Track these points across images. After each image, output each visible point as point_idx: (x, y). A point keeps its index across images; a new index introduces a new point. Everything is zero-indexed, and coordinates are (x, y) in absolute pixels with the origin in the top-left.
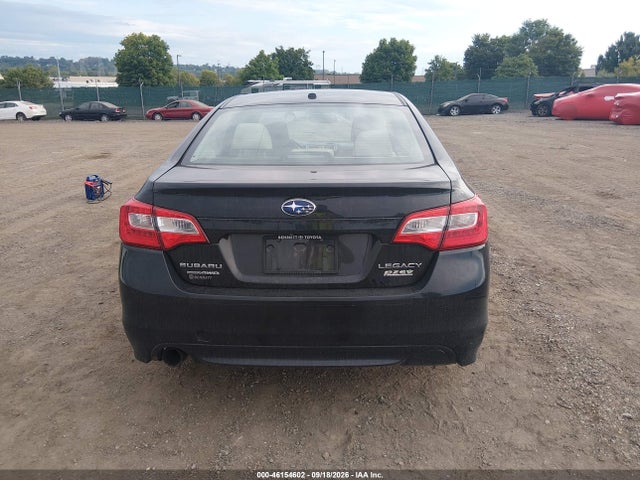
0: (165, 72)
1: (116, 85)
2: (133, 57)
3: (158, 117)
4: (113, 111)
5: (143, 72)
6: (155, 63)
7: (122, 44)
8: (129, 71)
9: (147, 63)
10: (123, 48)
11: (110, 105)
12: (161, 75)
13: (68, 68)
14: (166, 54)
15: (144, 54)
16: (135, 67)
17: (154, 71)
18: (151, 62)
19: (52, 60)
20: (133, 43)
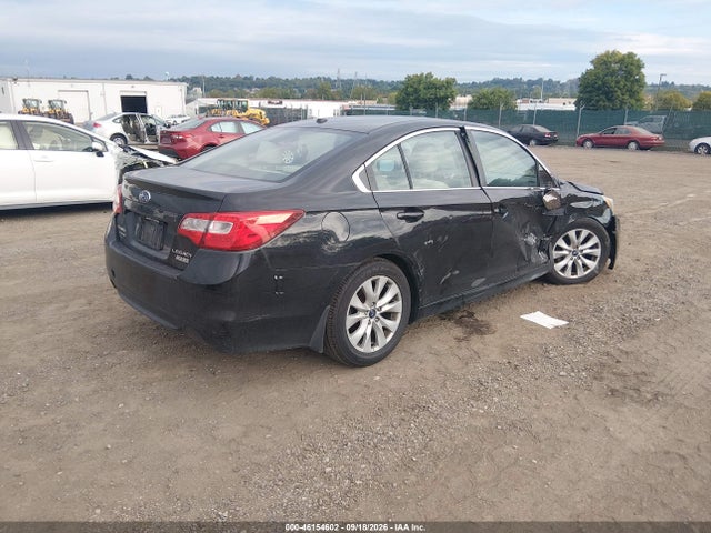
0: (633, 94)
1: (573, 108)
2: (598, 78)
3: (588, 144)
4: (543, 135)
5: (606, 94)
6: (622, 83)
7: (592, 62)
8: (589, 92)
9: (613, 84)
10: (592, 67)
11: (542, 129)
12: (626, 97)
13: (530, 89)
14: (639, 73)
15: (613, 74)
16: (599, 89)
17: (619, 93)
18: (618, 82)
19: (539, 81)
20: (604, 62)
